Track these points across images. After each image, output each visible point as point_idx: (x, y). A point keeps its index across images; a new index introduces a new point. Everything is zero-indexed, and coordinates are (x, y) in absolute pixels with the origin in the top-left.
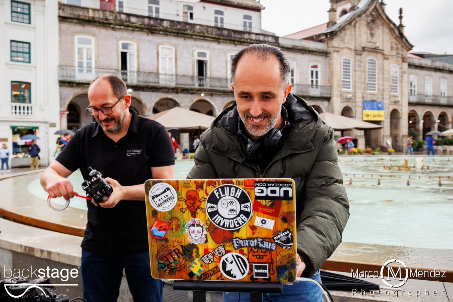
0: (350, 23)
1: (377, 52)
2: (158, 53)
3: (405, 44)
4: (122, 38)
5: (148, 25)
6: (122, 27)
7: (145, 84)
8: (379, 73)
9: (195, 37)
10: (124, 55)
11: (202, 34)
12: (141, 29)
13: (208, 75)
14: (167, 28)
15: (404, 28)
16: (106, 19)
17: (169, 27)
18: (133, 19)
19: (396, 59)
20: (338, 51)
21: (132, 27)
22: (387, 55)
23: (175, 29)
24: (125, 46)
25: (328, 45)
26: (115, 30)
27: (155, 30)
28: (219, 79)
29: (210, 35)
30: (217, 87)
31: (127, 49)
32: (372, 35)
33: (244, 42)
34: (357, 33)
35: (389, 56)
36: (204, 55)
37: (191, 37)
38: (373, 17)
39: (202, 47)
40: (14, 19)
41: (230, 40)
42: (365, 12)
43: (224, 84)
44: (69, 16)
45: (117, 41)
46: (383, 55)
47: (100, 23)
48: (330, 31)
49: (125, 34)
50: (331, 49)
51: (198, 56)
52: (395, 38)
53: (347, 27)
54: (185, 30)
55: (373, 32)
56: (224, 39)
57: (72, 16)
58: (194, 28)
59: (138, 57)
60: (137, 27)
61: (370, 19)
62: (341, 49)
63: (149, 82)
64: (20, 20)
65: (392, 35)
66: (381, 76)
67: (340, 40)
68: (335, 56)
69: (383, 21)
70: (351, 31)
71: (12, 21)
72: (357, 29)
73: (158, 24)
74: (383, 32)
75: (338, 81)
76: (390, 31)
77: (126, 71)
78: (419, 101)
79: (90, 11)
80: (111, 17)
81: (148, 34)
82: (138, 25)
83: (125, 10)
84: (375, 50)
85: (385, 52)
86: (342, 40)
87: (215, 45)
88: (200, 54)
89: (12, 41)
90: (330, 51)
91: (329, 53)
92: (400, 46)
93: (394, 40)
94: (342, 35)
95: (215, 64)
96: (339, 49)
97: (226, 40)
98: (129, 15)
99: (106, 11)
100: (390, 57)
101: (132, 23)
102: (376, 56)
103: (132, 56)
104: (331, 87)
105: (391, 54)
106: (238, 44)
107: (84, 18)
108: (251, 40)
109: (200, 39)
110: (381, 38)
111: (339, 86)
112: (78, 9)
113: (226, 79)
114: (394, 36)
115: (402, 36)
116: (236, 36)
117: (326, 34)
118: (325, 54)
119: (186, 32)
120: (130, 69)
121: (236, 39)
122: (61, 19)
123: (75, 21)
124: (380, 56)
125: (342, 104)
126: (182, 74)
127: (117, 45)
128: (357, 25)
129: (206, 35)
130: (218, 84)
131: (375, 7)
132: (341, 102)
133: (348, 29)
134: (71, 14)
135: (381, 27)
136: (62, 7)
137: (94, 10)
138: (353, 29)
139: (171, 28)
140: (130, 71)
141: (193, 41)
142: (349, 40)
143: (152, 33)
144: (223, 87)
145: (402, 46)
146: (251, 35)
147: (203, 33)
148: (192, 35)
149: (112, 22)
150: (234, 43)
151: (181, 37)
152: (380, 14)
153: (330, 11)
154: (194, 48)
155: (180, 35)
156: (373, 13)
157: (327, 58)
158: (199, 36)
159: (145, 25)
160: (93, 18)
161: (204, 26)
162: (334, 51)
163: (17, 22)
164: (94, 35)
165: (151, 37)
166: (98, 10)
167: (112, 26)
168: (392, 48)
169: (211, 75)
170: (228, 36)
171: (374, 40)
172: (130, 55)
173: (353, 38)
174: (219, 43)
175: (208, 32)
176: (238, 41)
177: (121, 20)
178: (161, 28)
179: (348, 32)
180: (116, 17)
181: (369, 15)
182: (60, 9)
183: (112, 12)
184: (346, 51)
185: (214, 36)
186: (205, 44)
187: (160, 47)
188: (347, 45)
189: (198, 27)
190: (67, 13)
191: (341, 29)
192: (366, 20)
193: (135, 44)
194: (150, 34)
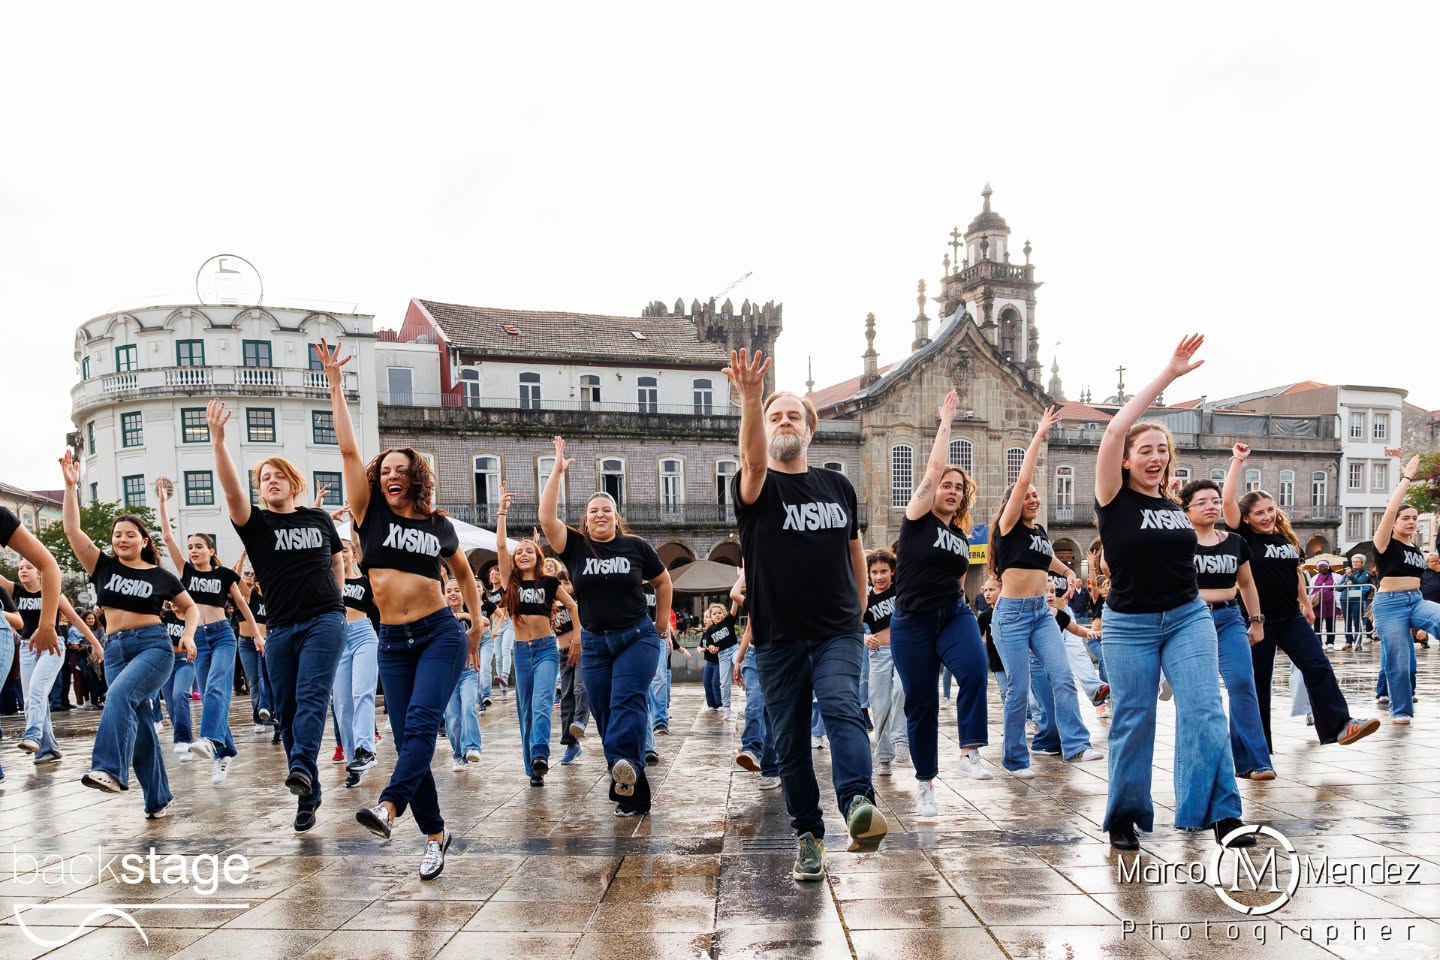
0: (907, 377)
1: (972, 427)
2: (536, 470)
3: (1039, 403)
4: (476, 451)
5: (518, 424)
6: (477, 433)
7: (515, 524)
8: (977, 470)
9: (598, 436)
10: (481, 480)
11: (611, 430)
12: (507, 433)
13: (624, 501)
14: (550, 424)
15: (1042, 369)
16: (451, 423)
17: (553, 423)
18: (494, 418)
19: (1022, 437)
20: (883, 434)
21: (490, 430)
22: (995, 431)
23: (563, 426)
24: (482, 463)
25: (862, 423)
26: (465, 440)
27: (530, 432)
28: (645, 507)
29: (627, 430)
30: (640, 520)
31: (486, 468)
32: (961, 393)
33: (689, 436)
34: (925, 394)
35: (1002, 431)
36: (616, 466)
37: (592, 436)
38: (963, 357)
39: (613, 452)
40: (319, 439)
41: (663, 435)
42: (941, 350)
43: (653, 514)
44: (394, 424)
45: (470, 457)
46: (988, 430)
47: (441, 430)
48: (864, 395)
49: (481, 444)
50: (867, 431)
51: (606, 468)
52: (1016, 393)
53: (901, 384)
54: (584, 425)
55: (963, 387)
56: (650, 435)
57: (400, 424)
58: (597, 420)
59: (503, 478)
60: (500, 430)
61: (956, 360)
62: (891, 430)
63: (522, 521)
64: (326, 440)
65: (1012, 389)
66: (981, 474)
67: (886, 412)
68: (875, 443)
69: (988, 363)
70: (912, 390)
71: (315, 443)
72: (925, 386)
73: (535, 420)
74: (988, 386)
75: (883, 492)
76: (1003, 379)
77: (484, 506)
78: (1079, 520)
79: (426, 411)
80: (459, 419)
81: (518, 440)
82: (501, 425)
83: (482, 405)
84: (965, 424)
85: (992, 426)
86: (893, 410)
87: (635, 447)
88: (609, 465)
89: (315, 473)
90: (866, 434)
91: (864, 440)
92: (1028, 409)
93: (1015, 398)
94: (891, 400)
95: (637, 480)
96: (885, 430)
97: (655, 435)
98: (487, 411)
99: (450, 408)
100: (1005, 435)
101: (492, 424)
102: (972, 436)
103: (493, 479)
104: (867, 504)
105: (1006, 428)
106: (679, 441)
107: (417, 426)
108: (702, 430)
109: (608, 438)
110: (983, 397)
111: (882, 500)
112: (408, 411)
113: (658, 506)
114: (1015, 388)
115: (1031, 387)
116: (675, 426)
117: (856, 402)
118: (856, 440)
119: (584, 429)
120: (491, 500)
121: (674, 432)
122: (382, 431)
123: (402, 432)
124: (982, 435)
125: (890, 536)
126: (577, 502)
127: (470, 463)
128: (925, 376)
129: (620, 430)
130: (641, 515)
131: (967, 334)
132: (888, 532)
133: (904, 387)
134: (397, 420)
135: (984, 374)
136: (385, 411)
137: (431, 409)
138: (917, 386)
139: (557, 425)
140: (492, 504)
141: (595, 442)
142: (906, 411)
143: (525, 437)
144: (650, 520)
145: (1034, 408)
146: (704, 421)
147: (614, 427)
148: (593, 433)
149: (460, 426)
150: (670, 439)
151: (575, 438)
152: (977, 348)
153: (865, 356)
154: (597, 456)
155: (572, 436)
156: (964, 349)
157: (861, 449)
158: (604, 434)
159: (513, 425)
160: (431, 422)
161: (615, 413)
162: (874, 435)
163: (322, 443)
164: (433, 451)
165: (523, 445)
166: (438, 409)
167: (459, 433)
168: (1009, 415)
169: (627, 500)
170: (660, 428)
171: (965, 402)
172: (490, 477)
173: (917, 405)
174: (642, 443)
175: (622, 424)
176: (677, 436)
177: (474, 421)
178: (539, 426)
179: (905, 393)
180: (466, 416)
181: (954, 351)
182: (380, 414)
183: (460, 409)
184: (900, 431)
185: (633, 431)
186: (618, 446)
187: (539, 459)
188: (902, 420)
189: (604, 417)
190: (393, 419)
191: (887, 391)
192: (946, 363)
193: (498, 459)
194: (521, 439)
